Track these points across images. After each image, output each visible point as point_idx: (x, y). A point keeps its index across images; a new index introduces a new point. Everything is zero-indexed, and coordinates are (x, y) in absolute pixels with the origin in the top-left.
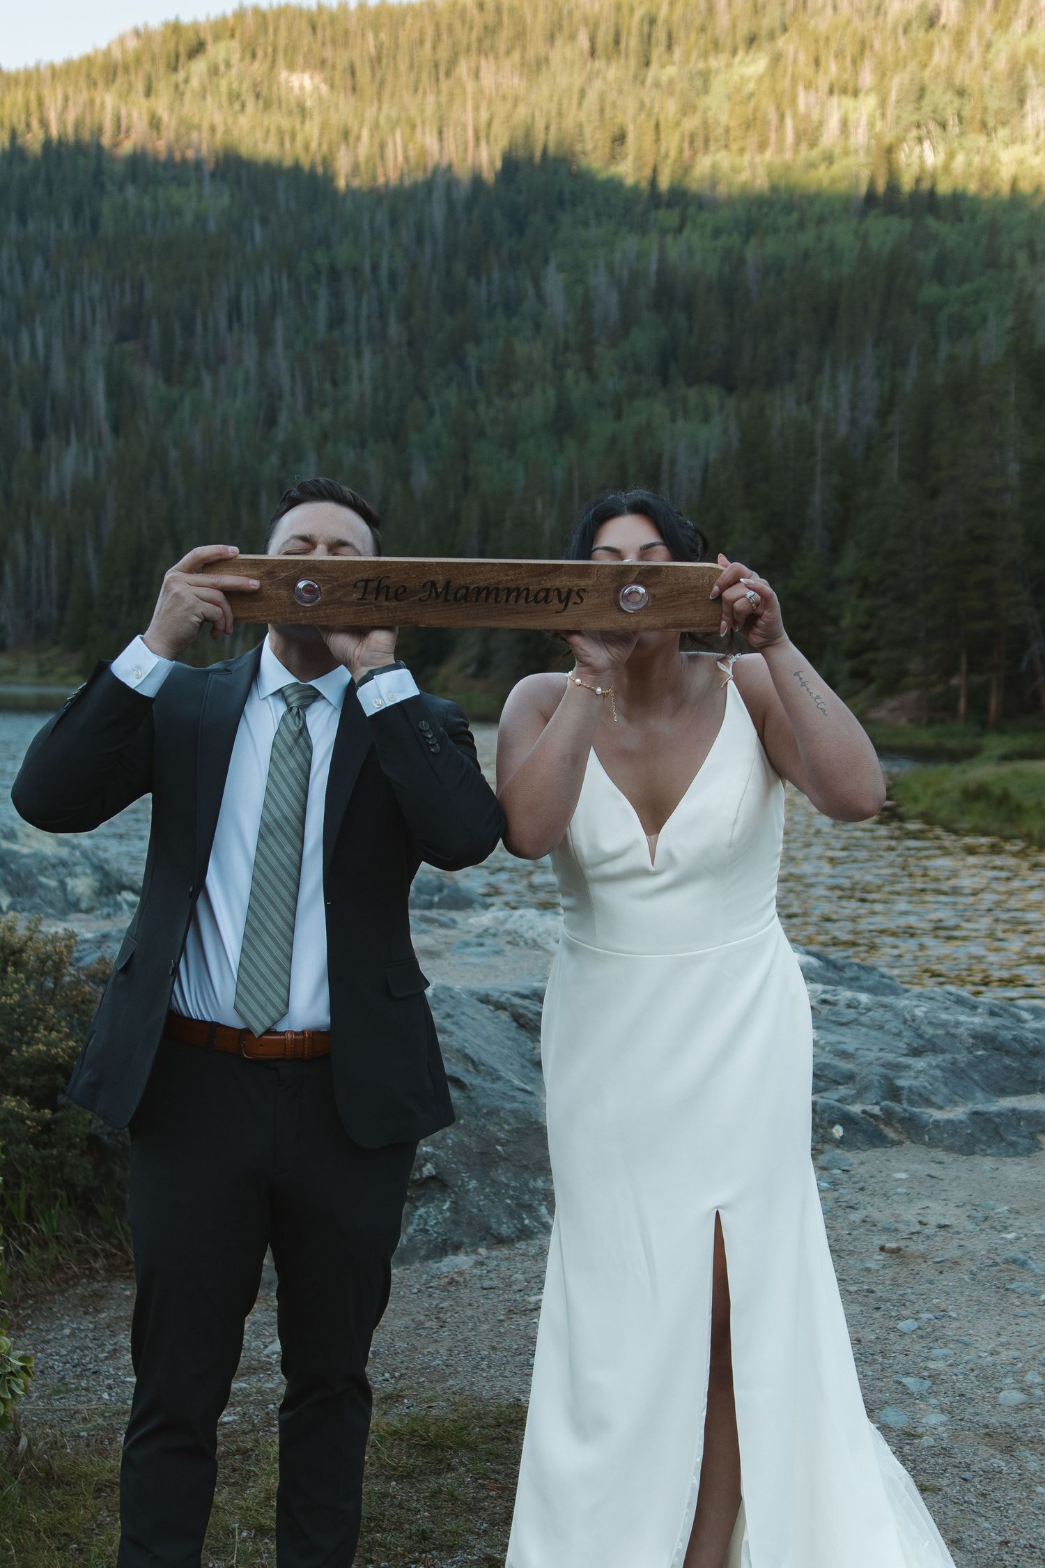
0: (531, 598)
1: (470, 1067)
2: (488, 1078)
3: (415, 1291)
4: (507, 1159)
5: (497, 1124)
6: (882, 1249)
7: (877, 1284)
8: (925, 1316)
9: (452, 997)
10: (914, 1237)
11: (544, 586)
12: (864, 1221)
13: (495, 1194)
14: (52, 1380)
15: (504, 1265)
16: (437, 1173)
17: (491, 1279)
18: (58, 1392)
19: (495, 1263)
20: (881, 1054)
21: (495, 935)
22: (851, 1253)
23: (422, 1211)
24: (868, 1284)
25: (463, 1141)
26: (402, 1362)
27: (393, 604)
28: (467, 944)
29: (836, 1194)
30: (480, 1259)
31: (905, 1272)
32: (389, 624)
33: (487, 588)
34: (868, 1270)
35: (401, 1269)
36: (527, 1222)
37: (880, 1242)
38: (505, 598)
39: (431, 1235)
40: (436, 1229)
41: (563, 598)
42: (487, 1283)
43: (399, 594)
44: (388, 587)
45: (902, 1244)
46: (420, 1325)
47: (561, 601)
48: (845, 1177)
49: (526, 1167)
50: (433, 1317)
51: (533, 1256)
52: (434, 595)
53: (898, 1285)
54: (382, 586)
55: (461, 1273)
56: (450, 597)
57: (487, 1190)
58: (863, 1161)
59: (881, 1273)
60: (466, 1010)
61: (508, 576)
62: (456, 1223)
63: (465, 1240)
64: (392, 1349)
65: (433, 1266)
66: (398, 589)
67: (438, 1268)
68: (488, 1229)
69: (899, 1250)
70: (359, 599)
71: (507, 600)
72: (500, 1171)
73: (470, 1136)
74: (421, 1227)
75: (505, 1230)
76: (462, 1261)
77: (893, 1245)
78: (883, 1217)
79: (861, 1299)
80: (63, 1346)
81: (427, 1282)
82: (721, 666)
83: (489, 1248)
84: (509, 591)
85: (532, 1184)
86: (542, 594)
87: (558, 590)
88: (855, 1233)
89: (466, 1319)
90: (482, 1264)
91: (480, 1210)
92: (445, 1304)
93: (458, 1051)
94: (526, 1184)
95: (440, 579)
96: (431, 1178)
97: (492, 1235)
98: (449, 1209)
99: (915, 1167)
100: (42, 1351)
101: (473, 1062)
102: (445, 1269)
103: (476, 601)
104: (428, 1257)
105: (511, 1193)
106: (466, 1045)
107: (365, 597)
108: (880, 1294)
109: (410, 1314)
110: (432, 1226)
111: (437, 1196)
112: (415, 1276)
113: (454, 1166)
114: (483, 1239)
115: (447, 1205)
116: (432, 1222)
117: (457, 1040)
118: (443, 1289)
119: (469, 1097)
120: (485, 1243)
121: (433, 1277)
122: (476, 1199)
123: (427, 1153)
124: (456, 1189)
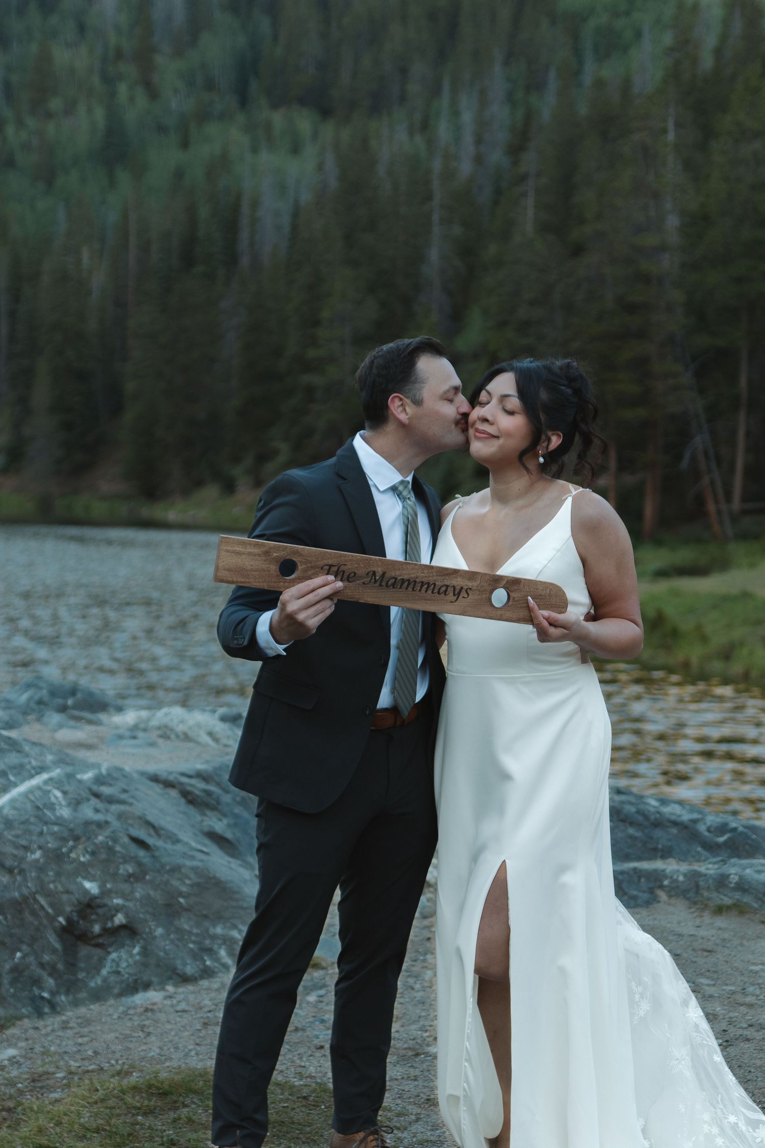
1: (152, 832)
2: (168, 840)
3: (115, 1018)
4: (187, 910)
5: (179, 879)
9: (124, 776)
13: (179, 940)
15: (191, 997)
16: (127, 922)
17: (182, 1006)
19: (182, 996)
21: (145, 731)
23: (114, 955)
25: (149, 894)
28: (121, 737)
30: (168, 994)
35: (97, 1005)
36: (208, 963)
39: (123, 976)
40: (127, 970)
42: (179, 1008)
46: (127, 1036)
49: (206, 917)
50: (138, 1031)
51: (216, 990)
55: (154, 1004)
57: (172, 936)
60: (138, 786)
62: (145, 965)
63: (154, 979)
65: (128, 1000)
67: (133, 1002)
68: (174, 970)
72: (183, 920)
73: (155, 890)
74: (114, 969)
75: (189, 970)
76: (153, 996)
81: (125, 1011)
83: (176, 985)
85: (212, 931)
89: (167, 1030)
90: (171, 997)
91: (166, 954)
93: (140, 818)
94: (207, 930)
96: (123, 927)
97: (178, 975)
98: (139, 954)
101: (153, 827)
102: (138, 1002)
104: (121, 994)
105: (193, 938)
106: (146, 813)
109: (116, 1031)
110: (124, 969)
111: (128, 942)
112: (112, 1008)
113: (142, 916)
114: (170, 978)
115: (136, 950)
116: (124, 965)
117: (138, 809)
118: (141, 1015)
119: (153, 856)
120: (171, 982)
121: (129, 1008)
122: (163, 944)
123: (118, 904)
124: (144, 936)
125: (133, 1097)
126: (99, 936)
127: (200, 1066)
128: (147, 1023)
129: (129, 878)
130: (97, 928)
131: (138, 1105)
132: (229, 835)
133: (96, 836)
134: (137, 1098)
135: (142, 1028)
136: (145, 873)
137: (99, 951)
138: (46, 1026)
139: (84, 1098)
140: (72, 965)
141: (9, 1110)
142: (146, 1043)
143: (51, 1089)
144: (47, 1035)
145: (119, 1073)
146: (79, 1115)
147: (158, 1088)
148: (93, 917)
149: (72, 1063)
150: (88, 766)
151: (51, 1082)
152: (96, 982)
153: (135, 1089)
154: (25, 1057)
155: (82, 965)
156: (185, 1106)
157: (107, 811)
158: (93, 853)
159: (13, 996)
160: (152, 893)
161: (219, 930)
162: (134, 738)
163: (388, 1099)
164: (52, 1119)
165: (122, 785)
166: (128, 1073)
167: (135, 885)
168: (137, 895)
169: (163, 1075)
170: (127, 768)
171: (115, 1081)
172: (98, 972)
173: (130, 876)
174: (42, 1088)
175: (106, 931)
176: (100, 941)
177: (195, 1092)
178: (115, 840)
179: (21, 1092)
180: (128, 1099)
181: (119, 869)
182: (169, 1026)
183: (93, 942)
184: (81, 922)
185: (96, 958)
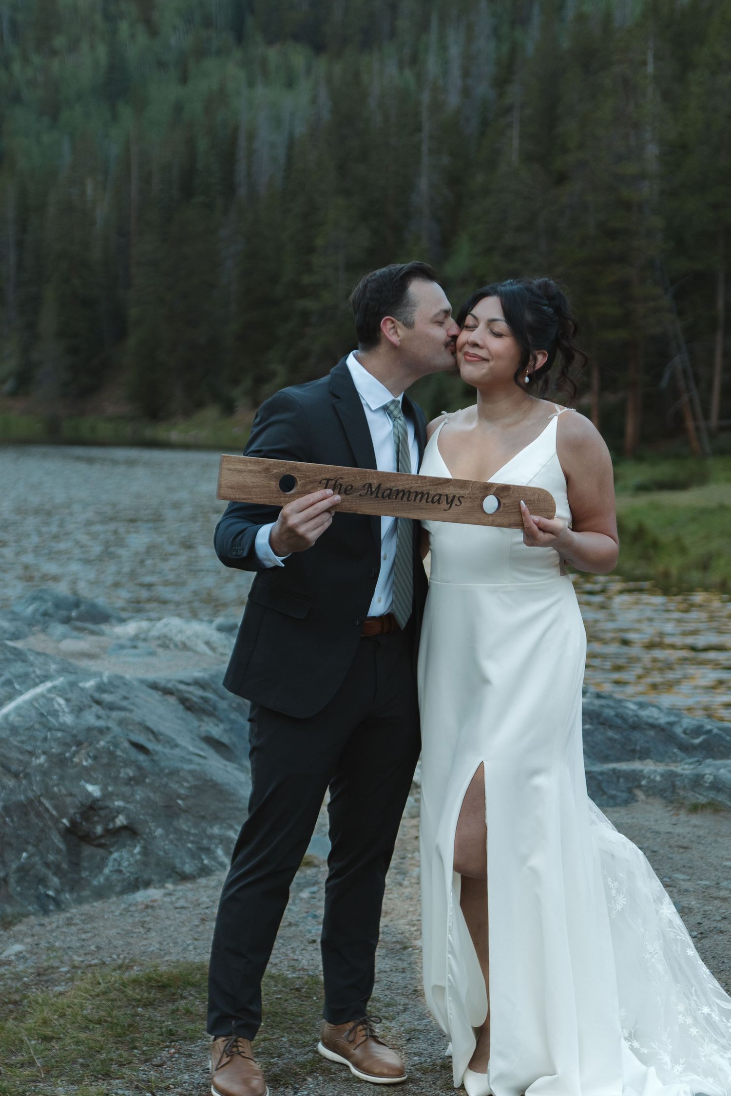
1: (151, 737)
2: (167, 745)
3: (117, 914)
4: (186, 811)
5: (177, 782)
9: (125, 684)
13: (177, 840)
15: (190, 895)
16: (128, 824)
19: (181, 893)
23: (116, 855)
25: (149, 796)
30: (167, 891)
35: (100, 902)
36: (206, 862)
39: (124, 874)
40: (128, 869)
49: (203, 818)
51: (213, 888)
55: (154, 901)
57: (171, 836)
62: (146, 864)
63: (155, 878)
65: (129, 898)
67: (134, 899)
68: (173, 868)
72: (181, 821)
73: (155, 792)
74: (116, 868)
75: (188, 868)
76: (154, 893)
81: (126, 908)
83: (175, 883)
85: (209, 831)
90: (170, 894)
91: (166, 853)
93: (140, 724)
94: (204, 831)
96: (124, 828)
97: (177, 873)
98: (139, 853)
101: (153, 732)
102: (140, 899)
104: (122, 892)
105: (192, 838)
106: (145, 719)
109: (118, 926)
110: (126, 868)
111: (129, 842)
112: (114, 906)
113: (142, 817)
114: (170, 876)
115: (137, 850)
116: (126, 864)
117: (137, 715)
118: (141, 911)
119: (153, 760)
120: (170, 880)
121: (130, 905)
122: (162, 843)
123: (119, 807)
124: (145, 836)
125: (134, 990)
126: (102, 836)
127: (197, 960)
128: (147, 919)
129: (130, 781)
130: (99, 829)
131: (138, 997)
132: (225, 740)
133: (98, 742)
134: (137, 991)
135: (143, 924)
136: (145, 776)
137: (101, 852)
138: (51, 923)
139: (87, 991)
140: (76, 865)
141: (15, 1003)
142: (146, 939)
143: (55, 982)
144: (52, 931)
145: (120, 967)
146: (82, 1007)
147: (157, 981)
148: (96, 819)
149: (75, 958)
150: (89, 675)
151: (55, 976)
152: (99, 881)
153: (136, 982)
154: (31, 952)
155: (85, 864)
156: (183, 998)
157: (108, 717)
158: (95, 758)
159: (20, 894)
160: (151, 795)
161: (216, 830)
162: (135, 647)
163: (377, 990)
164: (56, 1011)
165: (123, 692)
166: (129, 967)
167: (136, 788)
168: (138, 797)
169: (163, 968)
170: (128, 677)
171: (116, 974)
172: (101, 871)
173: (130, 779)
174: (47, 981)
175: (108, 832)
176: (103, 841)
177: (193, 985)
178: (116, 745)
179: (27, 986)
180: (129, 991)
181: (119, 773)
182: (168, 922)
183: (96, 843)
184: (84, 823)
185: (98, 858)
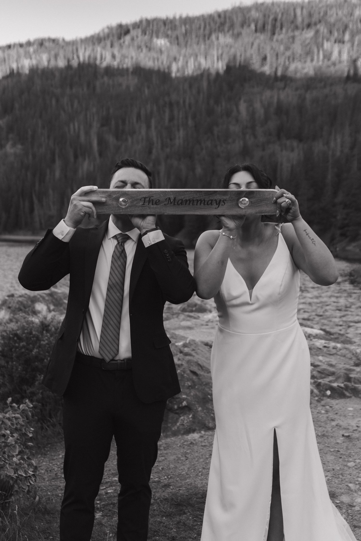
0: (206, 203)
1: (200, 368)
2: (206, 372)
3: (179, 446)
5: (209, 388)
6: (343, 436)
7: (341, 449)
8: (358, 461)
9: (195, 343)
10: (355, 431)
11: (211, 199)
12: (337, 425)
13: (208, 412)
14: (53, 475)
15: (210, 437)
16: (188, 405)
17: (205, 443)
18: (53, 479)
19: (207, 437)
20: (344, 366)
21: (212, 322)
22: (332, 437)
23: (182, 418)
24: (338, 448)
26: (172, 472)
27: (155, 206)
28: (202, 325)
29: (327, 415)
30: (201, 435)
31: (351, 444)
32: (153, 214)
33: (189, 200)
34: (338, 443)
35: (174, 438)
37: (342, 433)
38: (196, 203)
39: (185, 426)
40: (187, 424)
41: (218, 203)
42: (203, 444)
43: (157, 203)
44: (153, 200)
45: (350, 434)
46: (179, 459)
47: (217, 204)
48: (330, 409)
50: (184, 456)
52: (170, 202)
53: (348, 449)
54: (150, 200)
55: (195, 440)
56: (176, 203)
57: (205, 411)
58: (337, 404)
59: (343, 444)
60: (200, 348)
61: (197, 195)
62: (194, 422)
63: (197, 428)
64: (169, 467)
65: (186, 437)
66: (156, 201)
68: (205, 425)
69: (349, 436)
70: (142, 205)
71: (197, 204)
72: (209, 404)
74: (182, 423)
75: (211, 425)
76: (195, 436)
77: (347, 434)
78: (343, 424)
79: (335, 454)
80: (59, 462)
81: (183, 443)
82: (276, 227)
83: (205, 431)
84: (198, 201)
86: (210, 202)
87: (216, 200)
88: (334, 429)
89: (195, 457)
90: (202, 437)
91: (202, 418)
92: (188, 451)
93: (196, 362)
95: (172, 197)
96: (186, 406)
97: (207, 427)
98: (191, 417)
99: (356, 406)
100: (52, 463)
101: (201, 366)
102: (189, 438)
103: (185, 204)
104: (184, 434)
106: (199, 360)
107: (145, 204)
108: (341, 452)
109: (176, 454)
110: (186, 423)
111: (188, 413)
112: (180, 439)
113: (193, 402)
114: (203, 428)
115: (191, 416)
116: (186, 422)
119: (199, 379)
120: (204, 429)
121: (185, 441)
122: (201, 414)
123: (184, 398)
124: (194, 411)
126: (177, 410)
129: (189, 387)
130: (176, 407)
136: (195, 385)
137: (177, 416)
148: (175, 402)
152: (175, 428)
155: (170, 421)
157: (183, 359)
160: (198, 393)
167: (191, 390)
168: (192, 394)
170: (197, 340)
172: (176, 424)
173: (189, 386)
175: (179, 408)
176: (177, 411)
178: (184, 372)
181: (185, 383)
183: (174, 412)
184: (170, 404)
185: (175, 418)
